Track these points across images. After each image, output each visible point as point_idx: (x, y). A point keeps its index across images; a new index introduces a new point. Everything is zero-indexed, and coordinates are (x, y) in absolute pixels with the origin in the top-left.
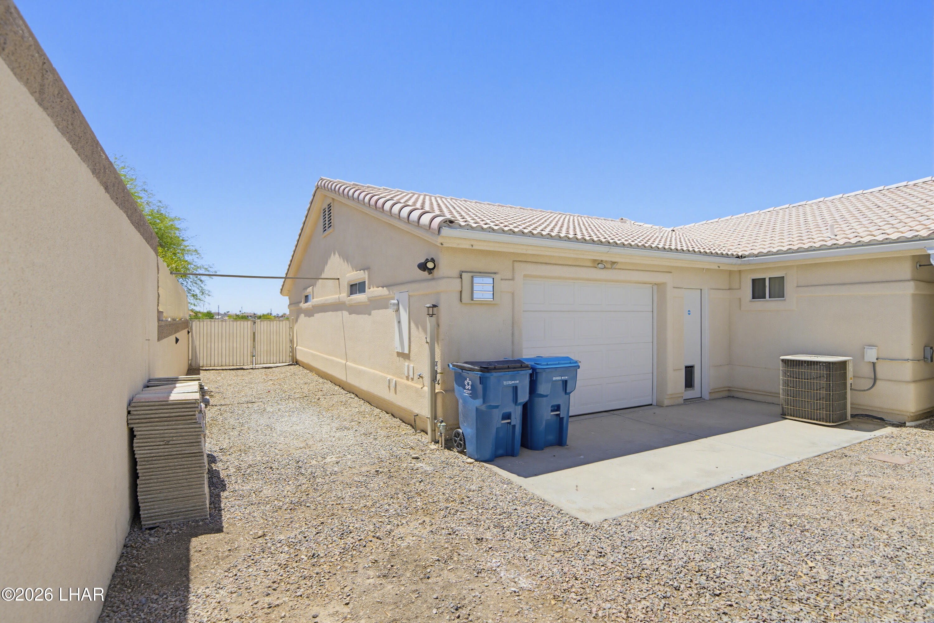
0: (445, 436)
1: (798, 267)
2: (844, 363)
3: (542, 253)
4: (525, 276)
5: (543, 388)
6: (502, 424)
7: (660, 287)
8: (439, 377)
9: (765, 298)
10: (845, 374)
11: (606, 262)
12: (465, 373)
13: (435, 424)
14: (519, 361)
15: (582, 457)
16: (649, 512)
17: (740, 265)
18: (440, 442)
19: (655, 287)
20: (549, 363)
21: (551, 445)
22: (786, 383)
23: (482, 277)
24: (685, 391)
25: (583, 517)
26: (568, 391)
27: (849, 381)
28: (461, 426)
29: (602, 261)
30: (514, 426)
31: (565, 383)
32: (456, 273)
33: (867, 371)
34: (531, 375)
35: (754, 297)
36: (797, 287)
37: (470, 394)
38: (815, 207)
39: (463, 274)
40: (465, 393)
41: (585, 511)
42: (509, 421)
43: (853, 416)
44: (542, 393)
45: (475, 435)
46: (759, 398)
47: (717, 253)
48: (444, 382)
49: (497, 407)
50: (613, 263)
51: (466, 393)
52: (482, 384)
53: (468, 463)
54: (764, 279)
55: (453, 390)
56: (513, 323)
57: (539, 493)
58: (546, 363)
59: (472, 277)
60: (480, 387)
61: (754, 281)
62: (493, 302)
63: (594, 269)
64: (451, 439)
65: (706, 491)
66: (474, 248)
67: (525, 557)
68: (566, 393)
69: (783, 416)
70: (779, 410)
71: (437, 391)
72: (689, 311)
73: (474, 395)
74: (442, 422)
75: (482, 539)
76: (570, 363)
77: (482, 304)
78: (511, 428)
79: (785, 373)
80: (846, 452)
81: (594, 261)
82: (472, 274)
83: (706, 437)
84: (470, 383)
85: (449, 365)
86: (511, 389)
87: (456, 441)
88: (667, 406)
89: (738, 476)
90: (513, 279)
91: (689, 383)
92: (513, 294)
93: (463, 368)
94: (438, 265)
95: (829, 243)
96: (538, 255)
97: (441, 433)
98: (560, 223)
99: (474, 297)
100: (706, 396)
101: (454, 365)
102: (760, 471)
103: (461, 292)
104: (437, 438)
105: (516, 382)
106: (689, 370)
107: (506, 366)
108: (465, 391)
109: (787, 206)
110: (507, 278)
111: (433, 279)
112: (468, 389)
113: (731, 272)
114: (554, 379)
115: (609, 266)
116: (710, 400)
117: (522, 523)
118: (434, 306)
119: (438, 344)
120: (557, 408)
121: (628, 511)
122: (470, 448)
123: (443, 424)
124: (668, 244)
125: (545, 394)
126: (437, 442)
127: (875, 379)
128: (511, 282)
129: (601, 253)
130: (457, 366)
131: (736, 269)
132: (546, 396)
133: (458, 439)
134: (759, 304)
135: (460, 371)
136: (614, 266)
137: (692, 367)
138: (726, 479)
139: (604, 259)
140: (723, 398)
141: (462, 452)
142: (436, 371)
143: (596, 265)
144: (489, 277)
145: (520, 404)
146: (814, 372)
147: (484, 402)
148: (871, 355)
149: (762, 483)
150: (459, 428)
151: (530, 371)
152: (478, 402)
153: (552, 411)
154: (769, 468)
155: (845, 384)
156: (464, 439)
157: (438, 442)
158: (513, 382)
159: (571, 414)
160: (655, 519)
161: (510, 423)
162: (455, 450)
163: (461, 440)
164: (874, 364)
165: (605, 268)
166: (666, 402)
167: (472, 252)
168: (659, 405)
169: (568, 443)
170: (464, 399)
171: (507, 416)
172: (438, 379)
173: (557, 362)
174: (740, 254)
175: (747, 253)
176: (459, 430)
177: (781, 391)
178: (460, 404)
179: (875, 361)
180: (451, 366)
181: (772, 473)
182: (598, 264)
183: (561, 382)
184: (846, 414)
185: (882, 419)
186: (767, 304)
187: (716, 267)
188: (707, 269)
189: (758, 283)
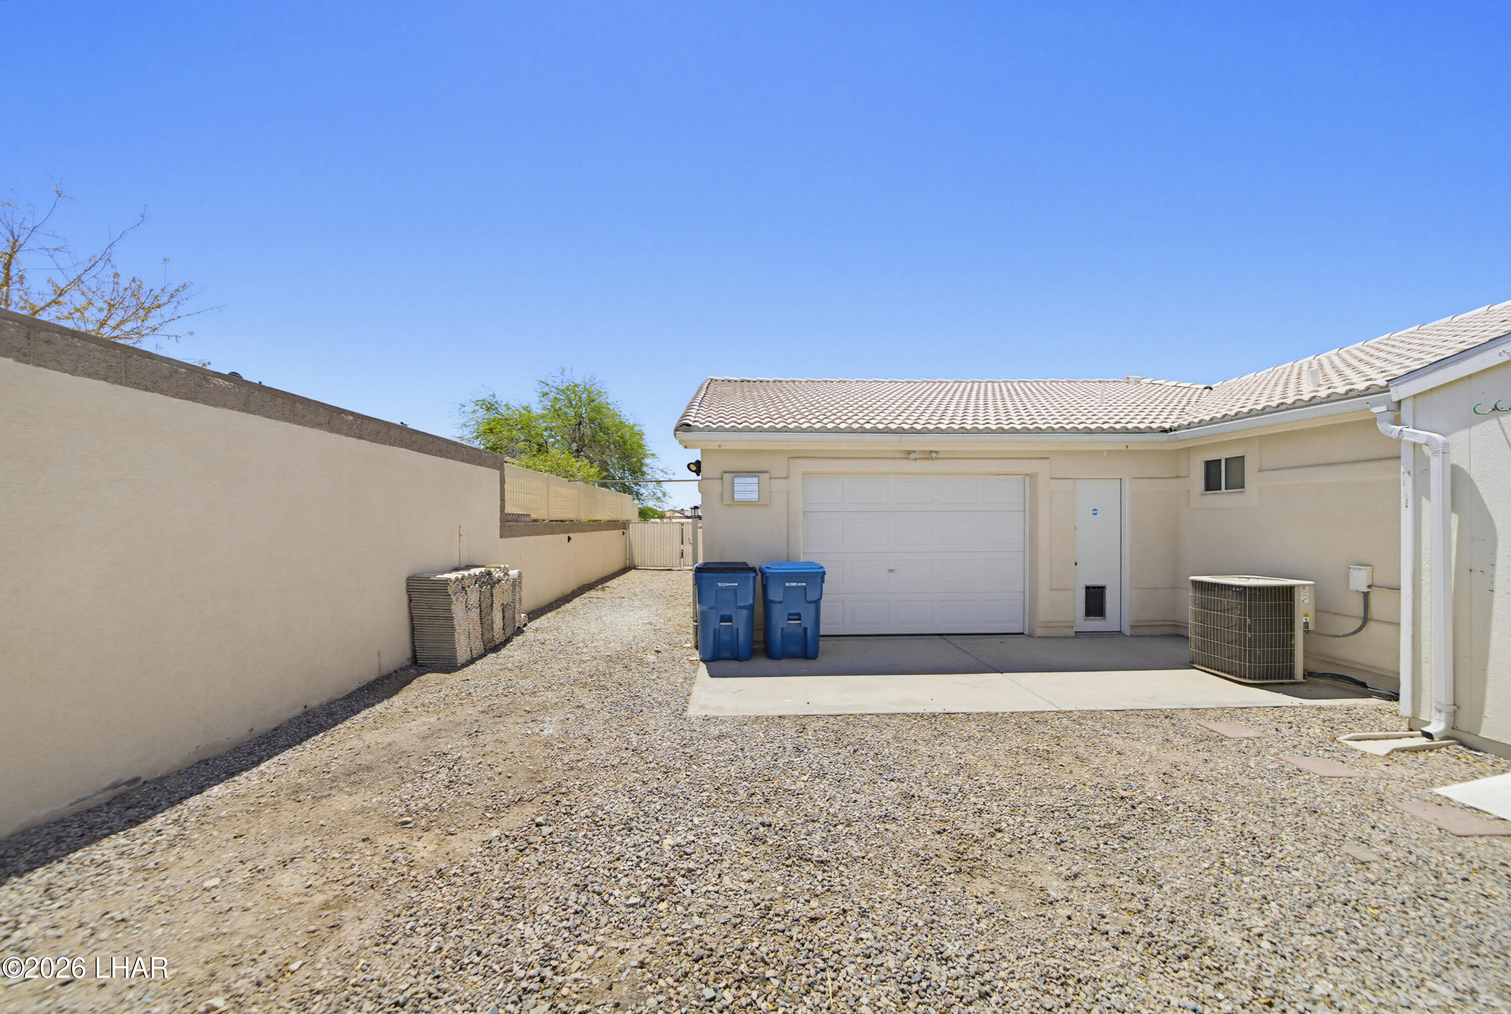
1: (1263, 439)
2: (1292, 589)
4: (805, 473)
5: (773, 594)
6: (721, 625)
7: (1032, 479)
9: (1220, 489)
10: (1290, 606)
17: (1166, 442)
19: (1027, 478)
20: (781, 567)
22: (1195, 616)
23: (746, 476)
24: (1086, 620)
26: (808, 600)
27: (1300, 619)
31: (805, 592)
32: (718, 474)
33: (1354, 606)
35: (1207, 490)
36: (1260, 471)
39: (725, 474)
44: (772, 599)
49: (713, 608)
50: (929, 452)
52: (698, 584)
54: (1220, 461)
56: (788, 525)
58: (777, 567)
59: (734, 477)
61: (1204, 464)
62: (760, 503)
66: (722, 448)
69: (1192, 663)
72: (1095, 510)
77: (747, 504)
78: (733, 631)
79: (1194, 601)
81: (902, 452)
82: (734, 474)
83: (1004, 672)
88: (1040, 637)
90: (787, 478)
91: (1094, 610)
92: (788, 493)
99: (735, 497)
100: (1127, 630)
103: (722, 493)
105: (734, 584)
106: (1094, 593)
107: (723, 567)
114: (787, 584)
115: (927, 456)
116: (1131, 636)
118: (697, 507)
120: (798, 617)
125: (776, 600)
127: (1366, 619)
128: (784, 481)
131: (1172, 448)
132: (780, 602)
134: (1213, 498)
136: (934, 455)
137: (1101, 588)
140: (1162, 636)
144: (755, 476)
145: (742, 607)
148: (1361, 580)
151: (753, 574)
153: (790, 620)
155: (1290, 623)
158: (730, 584)
161: (732, 626)
164: (1365, 594)
165: (920, 458)
166: (1039, 632)
168: (1031, 635)
173: (792, 567)
177: (1190, 628)
179: (1366, 590)
184: (1291, 668)
185: (1364, 685)
186: (1223, 499)
187: (1122, 447)
188: (1108, 451)
189: (1212, 468)
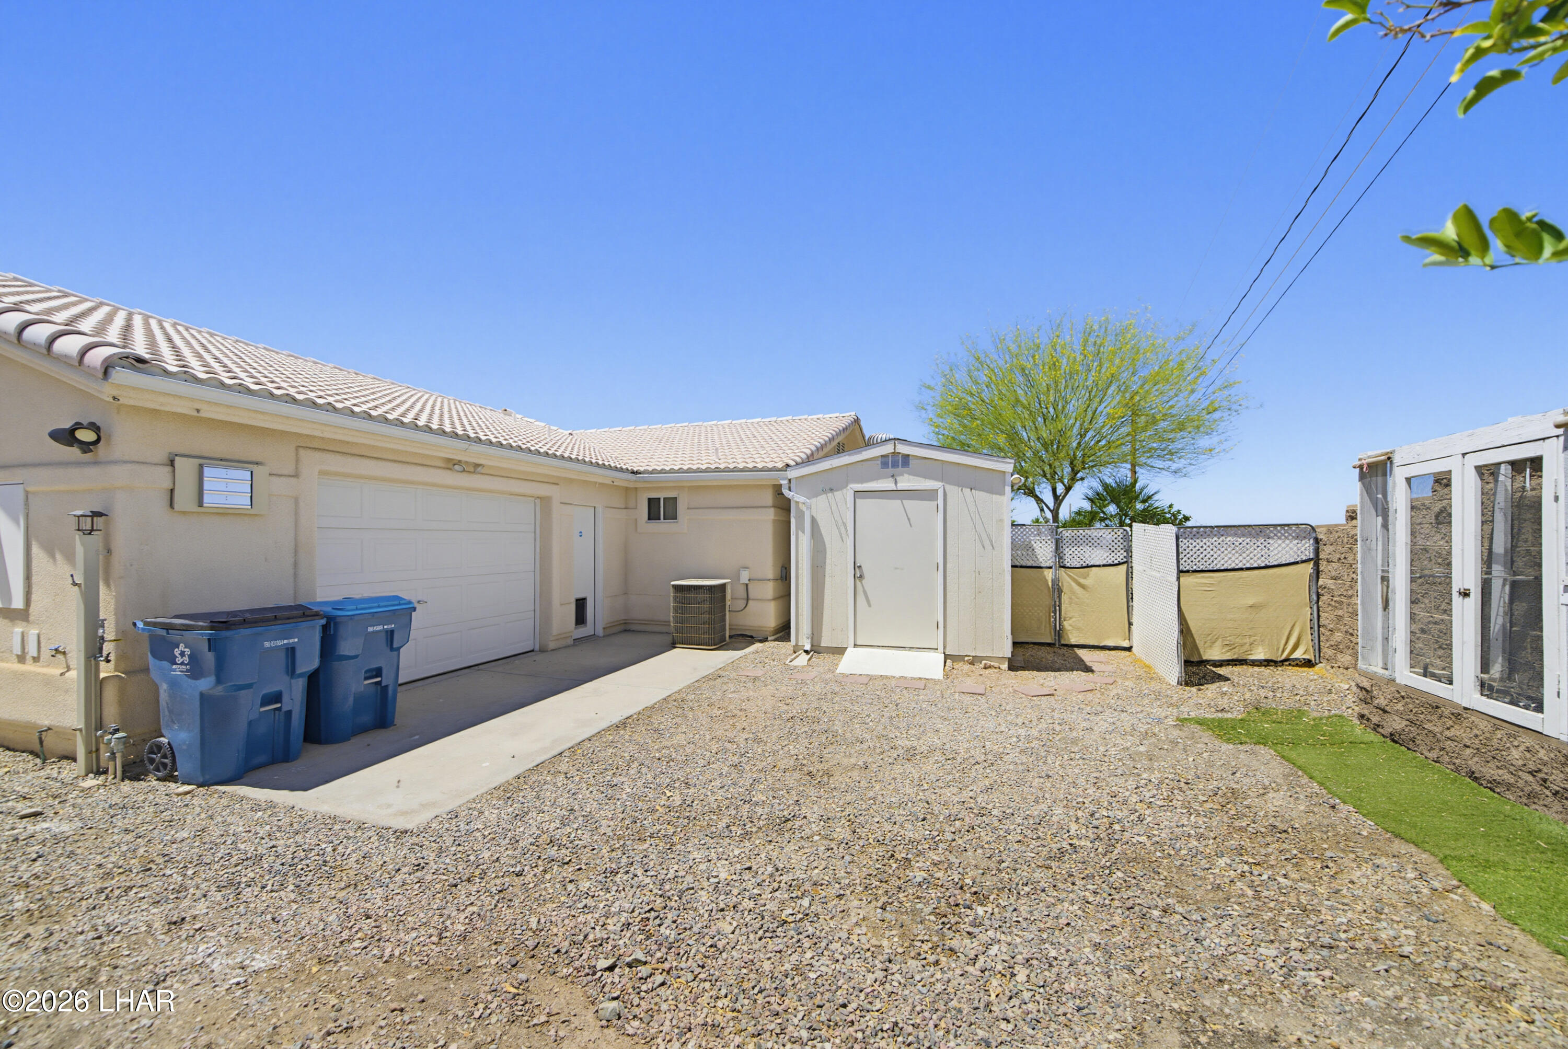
0: (123, 756)
1: (690, 488)
2: (723, 586)
3: (355, 440)
4: (322, 473)
5: (348, 646)
6: (261, 713)
7: (545, 502)
8: (108, 648)
9: (660, 519)
10: (725, 596)
11: (467, 462)
12: (174, 636)
13: (98, 740)
14: (300, 607)
15: (417, 737)
16: (502, 789)
17: (636, 481)
18: (111, 770)
19: (538, 501)
20: (359, 607)
21: (363, 730)
22: (676, 610)
23: (226, 467)
24: (576, 628)
25: (400, 823)
26: (395, 646)
27: (728, 603)
28: (164, 732)
29: (460, 461)
30: (289, 713)
31: (391, 633)
32: (161, 455)
33: (741, 592)
34: (325, 628)
35: (649, 519)
36: (689, 509)
37: (187, 671)
38: (709, 429)
39: (177, 458)
40: (175, 670)
41: (404, 813)
42: (278, 705)
43: (730, 637)
44: (347, 653)
45: (198, 741)
46: (649, 628)
47: (621, 468)
48: (121, 657)
49: (249, 686)
50: (477, 465)
51: (178, 671)
52: (215, 651)
53: (178, 795)
54: (659, 499)
55: (146, 670)
56: (296, 546)
57: (326, 809)
58: (354, 607)
59: (201, 467)
60: (209, 658)
61: (650, 500)
62: (252, 512)
63: (449, 472)
64: (142, 761)
65: (579, 744)
66: (202, 414)
67: (273, 919)
68: (392, 649)
69: (673, 646)
70: (668, 639)
71: (102, 675)
72: (581, 532)
73: (195, 669)
74: (116, 731)
75: (183, 919)
76: (400, 604)
77: (224, 513)
78: (282, 717)
79: (675, 598)
80: (721, 673)
81: (449, 460)
82: (201, 461)
83: (591, 680)
84: (188, 651)
85: (135, 624)
86: (282, 655)
87: (152, 761)
88: (553, 650)
89: (616, 718)
90: (296, 476)
91: (580, 619)
92: (297, 501)
93: (168, 628)
94: (109, 437)
95: (713, 467)
96: (348, 443)
97: (113, 754)
98: (418, 406)
99: (205, 501)
100: (600, 632)
101: (146, 624)
102: (640, 708)
103: (172, 491)
104: (103, 764)
105: (291, 641)
106: (581, 604)
107: (271, 615)
108: (174, 667)
109: (686, 424)
110: (286, 472)
111: (96, 463)
112: (182, 663)
113: (627, 489)
114: (370, 629)
115: (472, 469)
116: (604, 637)
117: (283, 864)
118: (96, 514)
119: (108, 584)
120: (378, 672)
121: (473, 796)
122: (184, 766)
123: (120, 735)
124: (575, 453)
125: (353, 654)
126: (100, 771)
127: (748, 599)
128: (293, 480)
129: (455, 450)
130: (155, 624)
131: (631, 485)
132: (356, 657)
133: (157, 757)
134: (655, 526)
135: (164, 633)
136: (479, 469)
137: (584, 599)
138: (604, 725)
139: (463, 459)
140: (618, 633)
141: (170, 778)
142: (102, 638)
143: (450, 466)
144: (242, 469)
145: (301, 675)
146: (700, 596)
147: (219, 681)
148: (745, 577)
149: (641, 721)
150: (162, 736)
151: (323, 621)
152: (206, 684)
153: (366, 679)
154: (649, 704)
155: (725, 605)
156: (173, 753)
157: (105, 772)
158: (285, 641)
159: (400, 681)
160: (508, 795)
161: (279, 709)
162: (151, 777)
163: (165, 757)
164: (747, 585)
165: (464, 471)
166: (552, 645)
167: (197, 421)
168: (543, 650)
169: (397, 721)
170: (174, 684)
171: (277, 698)
172: (105, 653)
173: (376, 605)
174: (635, 470)
175: (642, 469)
176: (162, 739)
177: (672, 619)
178: (161, 691)
179: (747, 582)
180: (140, 625)
181: (653, 707)
182: (451, 464)
183: (383, 634)
184: (724, 635)
185: (752, 637)
186: (662, 526)
187: (609, 482)
188: (600, 484)
189: (653, 503)
